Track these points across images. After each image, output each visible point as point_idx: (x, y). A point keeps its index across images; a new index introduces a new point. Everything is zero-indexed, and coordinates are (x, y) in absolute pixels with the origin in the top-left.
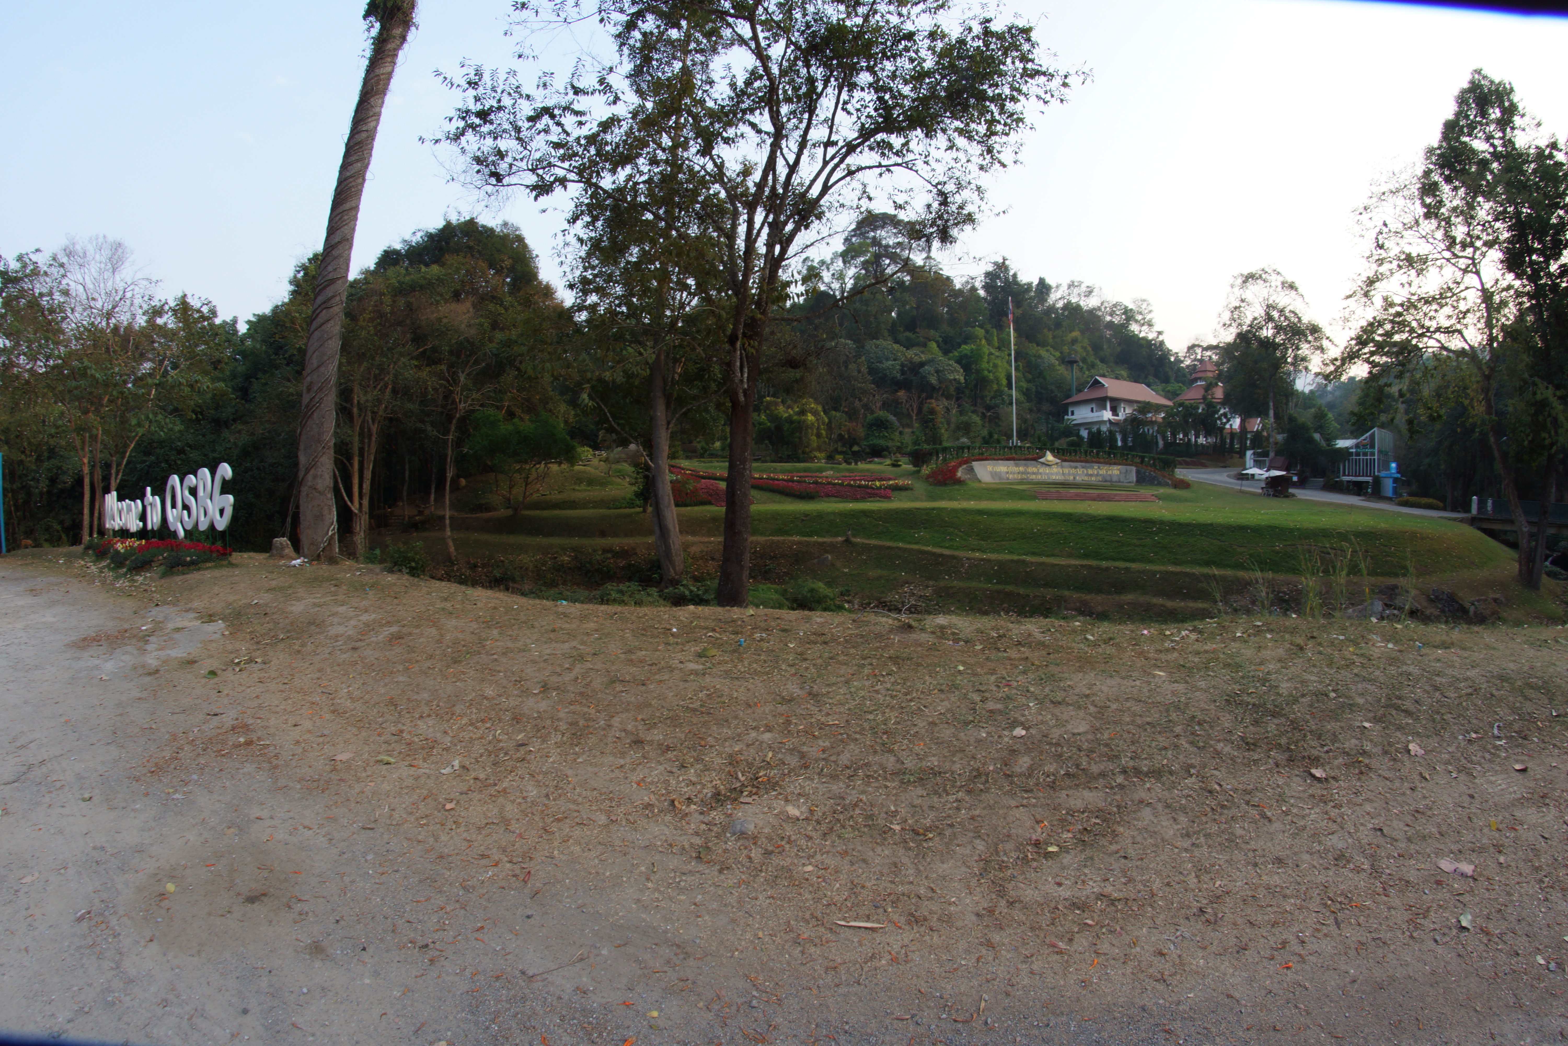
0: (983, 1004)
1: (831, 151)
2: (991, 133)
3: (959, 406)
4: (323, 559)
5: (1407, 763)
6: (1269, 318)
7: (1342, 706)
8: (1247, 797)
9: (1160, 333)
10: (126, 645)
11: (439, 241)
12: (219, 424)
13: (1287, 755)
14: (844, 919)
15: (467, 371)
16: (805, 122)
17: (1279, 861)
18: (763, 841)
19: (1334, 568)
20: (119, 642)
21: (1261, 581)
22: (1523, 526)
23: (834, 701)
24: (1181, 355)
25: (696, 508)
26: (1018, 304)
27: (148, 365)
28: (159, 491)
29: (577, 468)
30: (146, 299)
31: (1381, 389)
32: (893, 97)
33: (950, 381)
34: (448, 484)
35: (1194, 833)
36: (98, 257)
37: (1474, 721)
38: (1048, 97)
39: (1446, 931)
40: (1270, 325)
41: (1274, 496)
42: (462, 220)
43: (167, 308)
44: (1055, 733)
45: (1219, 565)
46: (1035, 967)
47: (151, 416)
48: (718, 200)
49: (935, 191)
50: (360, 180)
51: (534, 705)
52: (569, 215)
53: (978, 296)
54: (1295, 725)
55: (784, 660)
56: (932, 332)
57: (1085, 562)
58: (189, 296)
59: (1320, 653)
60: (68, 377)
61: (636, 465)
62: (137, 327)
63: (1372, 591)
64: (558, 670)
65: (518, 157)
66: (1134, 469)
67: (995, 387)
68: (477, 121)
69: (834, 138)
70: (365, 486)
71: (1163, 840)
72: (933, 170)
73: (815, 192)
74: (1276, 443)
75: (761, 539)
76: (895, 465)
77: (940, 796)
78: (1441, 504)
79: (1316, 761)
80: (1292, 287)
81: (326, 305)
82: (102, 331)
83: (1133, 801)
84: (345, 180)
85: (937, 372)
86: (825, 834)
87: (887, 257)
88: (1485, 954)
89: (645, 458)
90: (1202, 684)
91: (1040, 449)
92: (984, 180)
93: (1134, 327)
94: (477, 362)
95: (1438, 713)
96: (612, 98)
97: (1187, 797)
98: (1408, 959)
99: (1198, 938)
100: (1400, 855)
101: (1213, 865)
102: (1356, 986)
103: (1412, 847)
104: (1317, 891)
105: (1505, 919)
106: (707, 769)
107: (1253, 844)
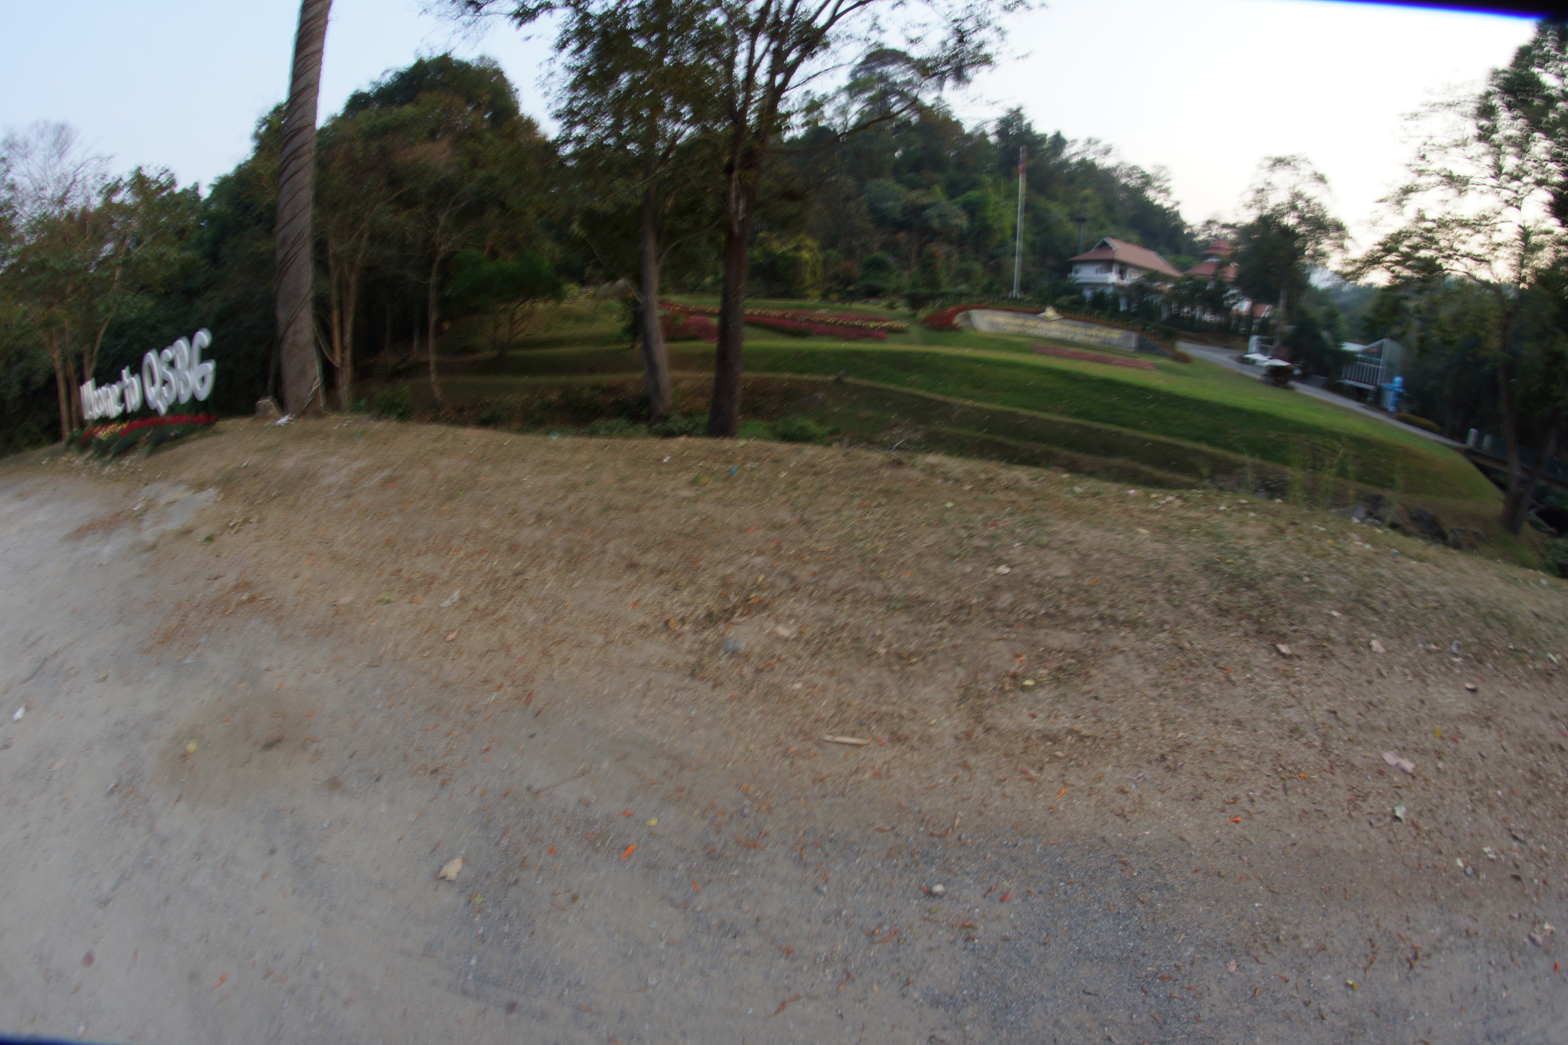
0: (957, 822)
3: (961, 252)
5: (1368, 658)
6: (1293, 207)
7: (1314, 592)
8: (1215, 660)
9: (1176, 203)
10: (120, 527)
11: (411, 80)
12: (191, 294)
13: (1256, 626)
14: (831, 734)
15: (446, 212)
17: (1238, 723)
18: (754, 659)
19: (1323, 465)
20: (113, 525)
21: (1249, 465)
22: (1515, 470)
25: (687, 344)
26: (1031, 154)
27: (108, 247)
30: (99, 178)
33: (952, 227)
34: (432, 328)
35: (1163, 684)
36: (41, 144)
37: (1436, 634)
39: (1381, 817)
40: (1293, 214)
41: (1275, 385)
42: (435, 56)
43: (122, 184)
44: (1038, 575)
45: (1211, 442)
46: (1008, 790)
47: (118, 298)
48: (716, 26)
49: (952, 27)
50: (322, 22)
51: (530, 535)
52: (554, 43)
54: (1267, 600)
55: (775, 489)
56: (938, 175)
57: (1078, 421)
58: (144, 169)
59: (1299, 539)
60: (26, 274)
61: (624, 301)
62: (92, 210)
63: (1357, 497)
64: (552, 500)
66: (1135, 335)
67: (1000, 236)
70: (346, 338)
71: (1133, 687)
72: (951, 6)
73: (821, 21)
74: (1283, 334)
75: (753, 375)
76: (891, 306)
78: (1439, 429)
79: (1283, 638)
80: (1321, 179)
82: (56, 220)
83: (1107, 647)
84: (306, 22)
85: (940, 216)
86: (813, 654)
87: (895, 95)
88: (1412, 846)
89: (633, 294)
90: (1183, 547)
91: (1041, 304)
92: (1007, 21)
93: (1150, 194)
94: (456, 203)
95: (1403, 618)
97: (1159, 650)
98: (1345, 834)
99: (1158, 782)
100: (1350, 740)
101: (1177, 717)
102: (1295, 849)
103: (1361, 734)
104: (1270, 757)
105: (1434, 819)
106: (699, 591)
107: (1215, 704)
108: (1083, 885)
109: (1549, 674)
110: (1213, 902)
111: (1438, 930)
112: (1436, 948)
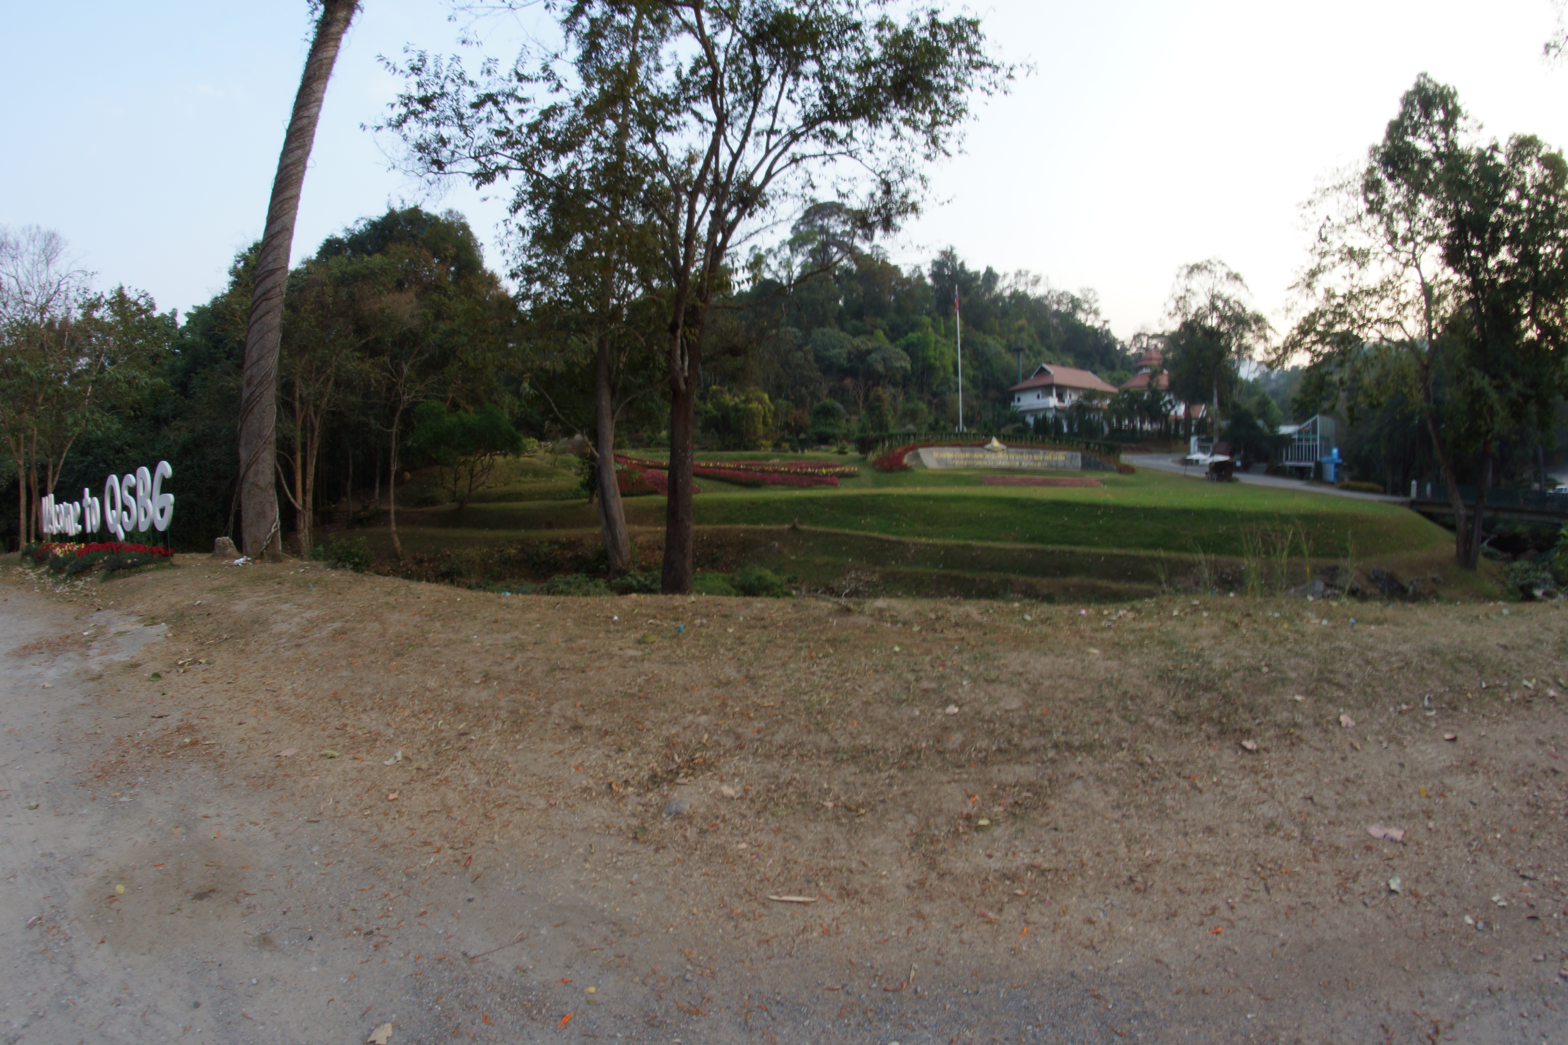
0: (913, 973)
1: (774, 139)
2: (935, 123)
3: (905, 393)
4: (266, 557)
5: (1339, 735)
6: (1214, 308)
7: (1274, 681)
8: (1178, 769)
9: (1106, 322)
10: (68, 651)
11: (382, 230)
12: (158, 422)
13: (1218, 728)
14: (777, 893)
15: (411, 362)
16: (750, 110)
17: (1210, 830)
18: (698, 820)
19: (1275, 550)
20: (61, 648)
21: (1204, 562)
22: (1459, 508)
23: (771, 683)
24: (1127, 344)
25: (641, 498)
26: (964, 292)
27: (83, 361)
28: (98, 492)
29: (522, 459)
30: (81, 291)
31: (1322, 377)
32: (838, 86)
33: (897, 369)
34: (393, 477)
35: (1125, 805)
36: (31, 248)
37: (1405, 693)
38: (992, 89)
39: (1376, 894)
40: (1215, 315)
41: (1218, 480)
42: (407, 208)
43: (103, 300)
44: (988, 711)
45: (1166, 548)
46: (965, 936)
47: (87, 414)
48: (662, 187)
49: (879, 179)
50: (301, 168)
51: (476, 695)
52: (510, 204)
53: (925, 284)
54: (1227, 699)
55: (722, 645)
56: (879, 320)
57: (1031, 546)
58: (126, 288)
59: (1255, 630)
61: (582, 455)
62: (73, 321)
63: (1313, 572)
64: (500, 659)
65: (461, 144)
66: (1079, 455)
67: (942, 374)
68: (420, 107)
69: (777, 126)
70: (308, 482)
71: (1093, 812)
72: (877, 159)
73: (758, 179)
74: (1220, 430)
75: (708, 527)
76: (842, 452)
77: (872, 773)
78: (1381, 489)
79: (1248, 733)
80: (1236, 277)
81: (265, 296)
82: (36, 325)
83: (1064, 775)
84: (286, 167)
85: (884, 359)
86: (759, 813)
87: (834, 245)
88: (1413, 916)
89: (590, 449)
90: (1136, 661)
91: (986, 435)
92: (928, 170)
93: (1081, 316)
94: (420, 353)
95: (1369, 685)
96: (554, 86)
97: (1118, 769)
98: (1338, 922)
99: (1127, 906)
100: (1330, 823)
101: (1144, 835)
102: (1285, 949)
103: (1342, 814)
104: (1247, 859)
105: (1434, 881)
106: (644, 752)
107: (1183, 815)
108: (1053, 1026)
109: (1529, 702)
110: (1200, 1022)
111: (1457, 996)
112: (1458, 1017)
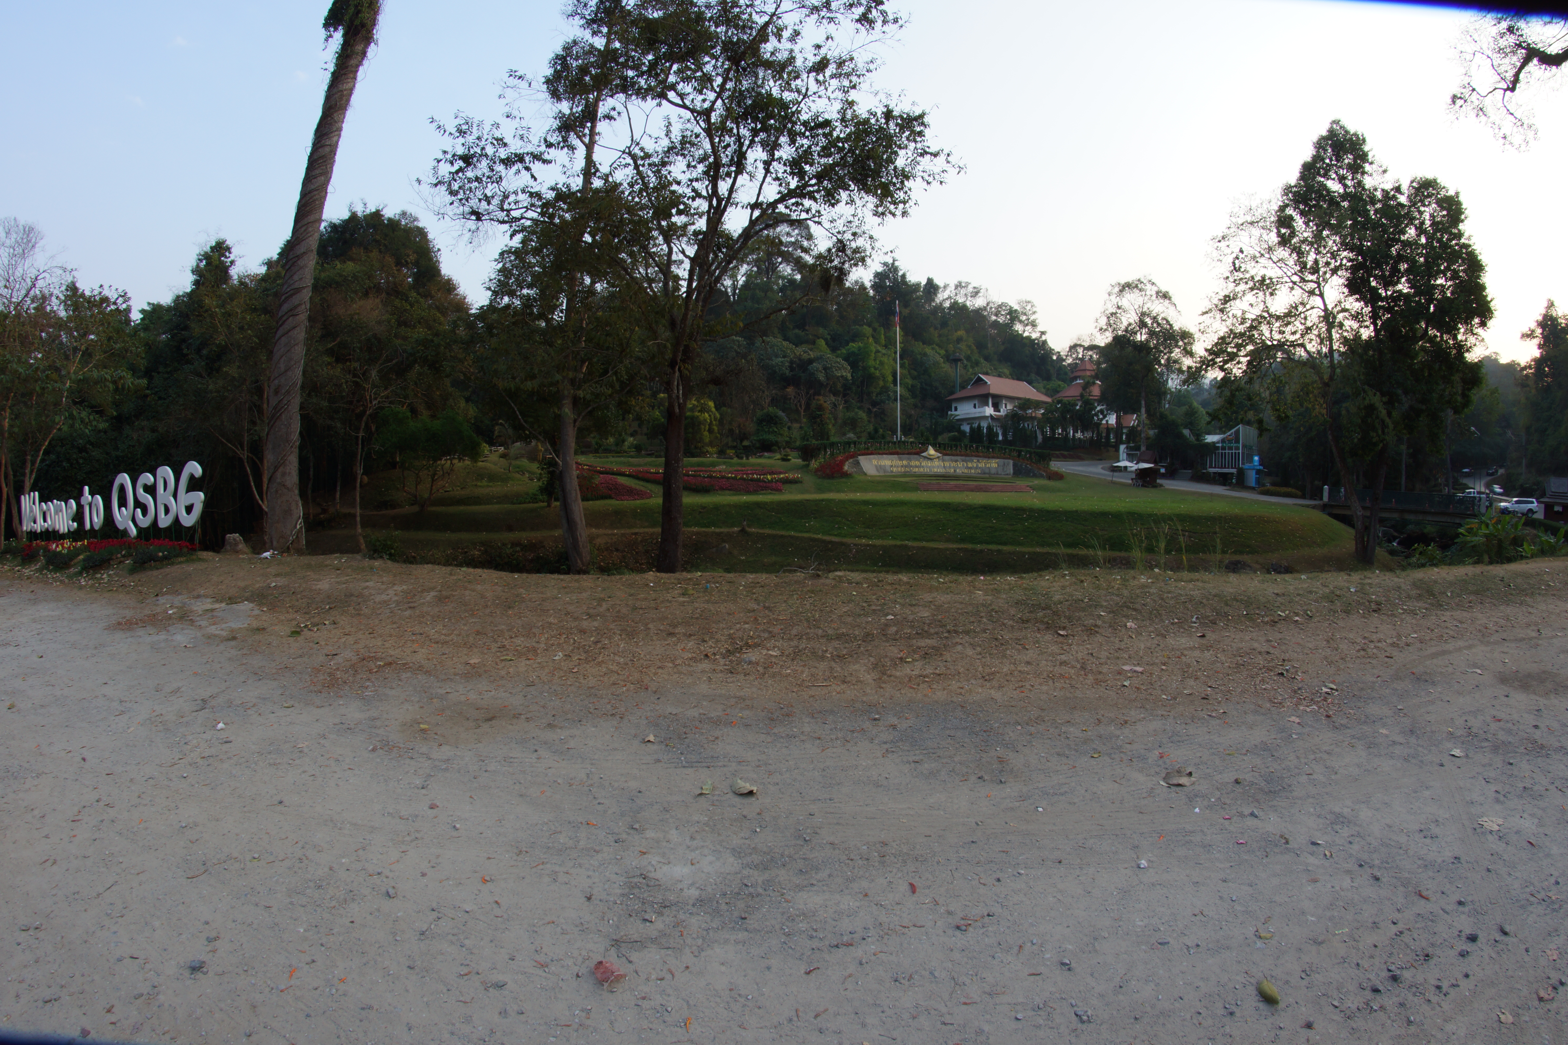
3: (846, 402)
4: (291, 551)
6: (1142, 324)
7: (1091, 606)
8: (1017, 641)
9: (1043, 333)
13: (1046, 625)
22: (1359, 510)
23: (780, 610)
25: (598, 503)
26: (905, 304)
29: (479, 464)
37: (1180, 614)
40: (1144, 331)
41: (1143, 486)
44: (911, 618)
53: (867, 294)
54: (1055, 613)
56: (821, 330)
66: (1011, 462)
67: (881, 383)
71: (966, 656)
74: (1148, 438)
76: (785, 459)
79: (1063, 628)
80: (1165, 296)
81: (290, 313)
84: (310, 192)
85: (825, 369)
87: (779, 256)
90: (1004, 597)
91: (922, 444)
93: (1018, 327)
95: (1156, 610)
97: (983, 641)
100: (1100, 664)
103: (1109, 661)
109: (1275, 622)
